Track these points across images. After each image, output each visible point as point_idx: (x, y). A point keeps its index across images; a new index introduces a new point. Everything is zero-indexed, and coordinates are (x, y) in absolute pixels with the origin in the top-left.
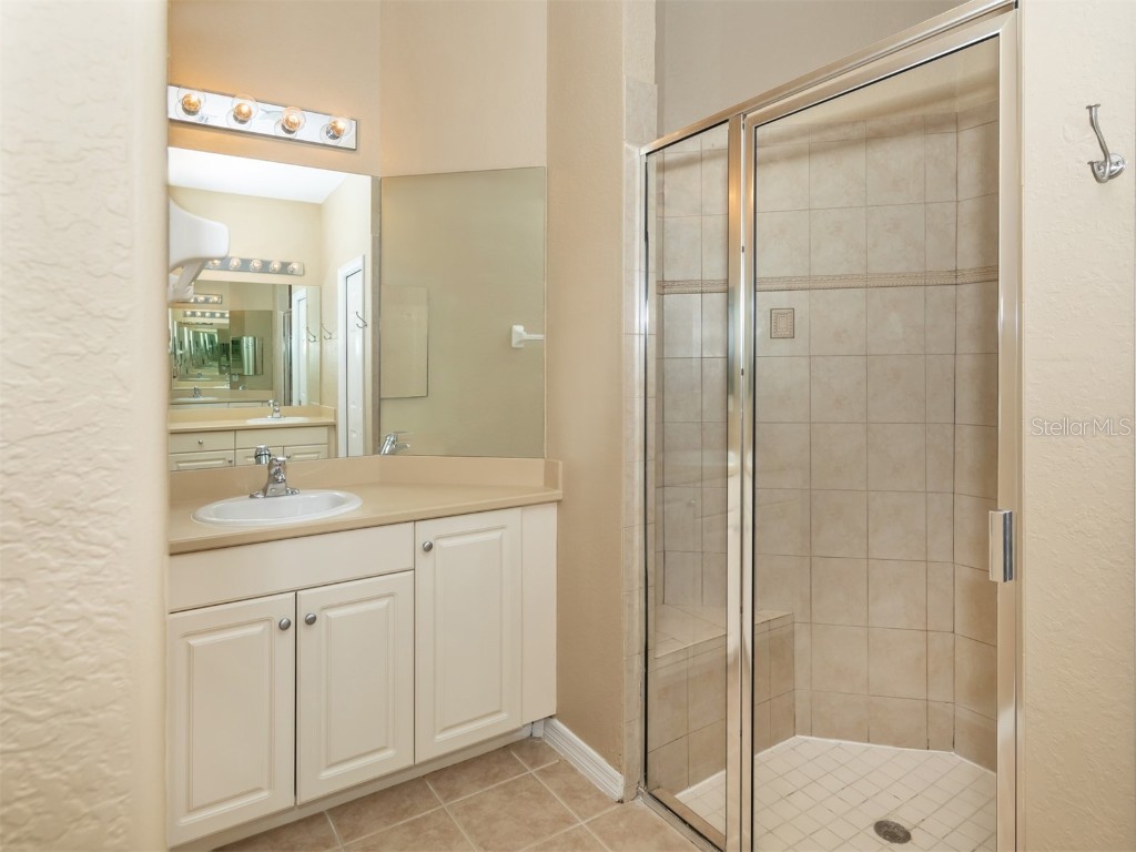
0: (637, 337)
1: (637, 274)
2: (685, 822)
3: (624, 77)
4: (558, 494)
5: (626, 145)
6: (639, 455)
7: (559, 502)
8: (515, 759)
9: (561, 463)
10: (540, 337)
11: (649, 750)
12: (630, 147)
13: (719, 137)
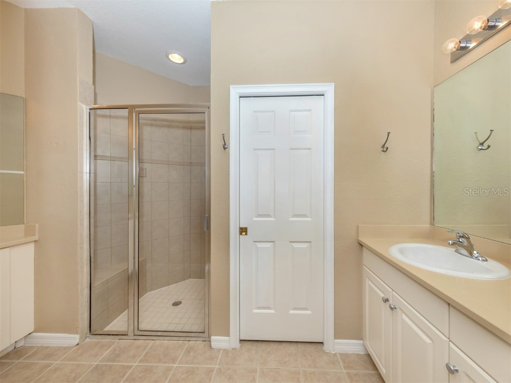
0: (85, 174)
1: (85, 152)
2: (110, 335)
3: (78, 78)
4: (36, 238)
5: (79, 103)
6: (86, 217)
7: (35, 241)
8: (4, 362)
9: (37, 225)
10: (22, 172)
11: (92, 320)
12: (81, 104)
13: (125, 112)
